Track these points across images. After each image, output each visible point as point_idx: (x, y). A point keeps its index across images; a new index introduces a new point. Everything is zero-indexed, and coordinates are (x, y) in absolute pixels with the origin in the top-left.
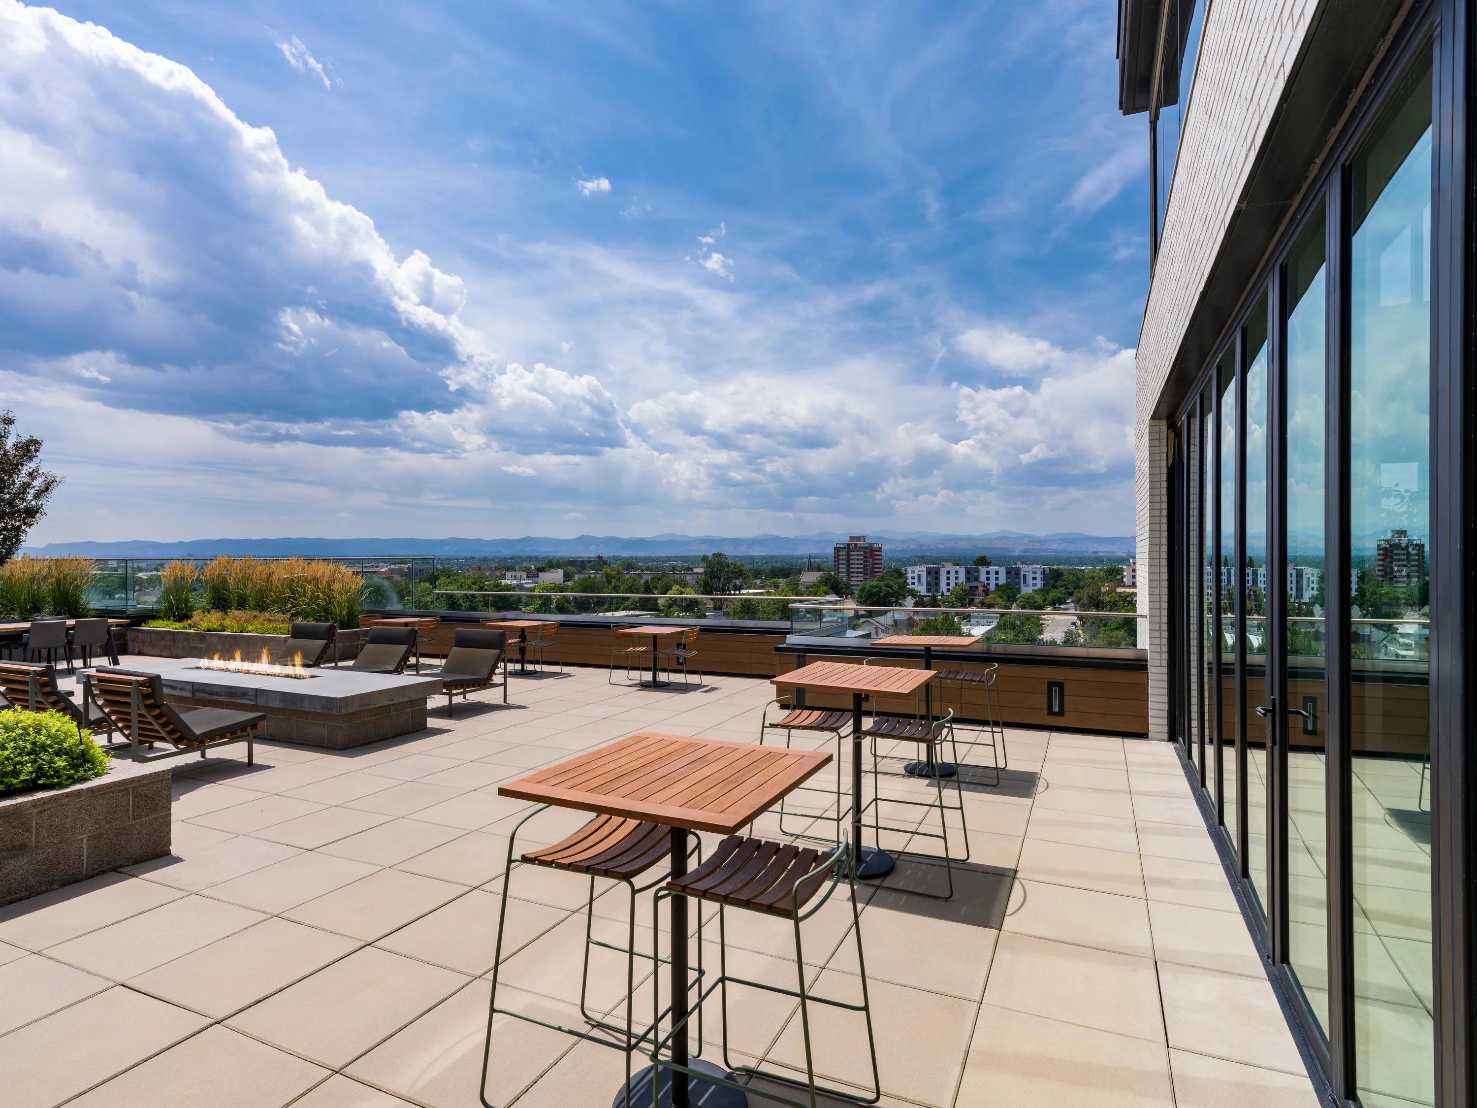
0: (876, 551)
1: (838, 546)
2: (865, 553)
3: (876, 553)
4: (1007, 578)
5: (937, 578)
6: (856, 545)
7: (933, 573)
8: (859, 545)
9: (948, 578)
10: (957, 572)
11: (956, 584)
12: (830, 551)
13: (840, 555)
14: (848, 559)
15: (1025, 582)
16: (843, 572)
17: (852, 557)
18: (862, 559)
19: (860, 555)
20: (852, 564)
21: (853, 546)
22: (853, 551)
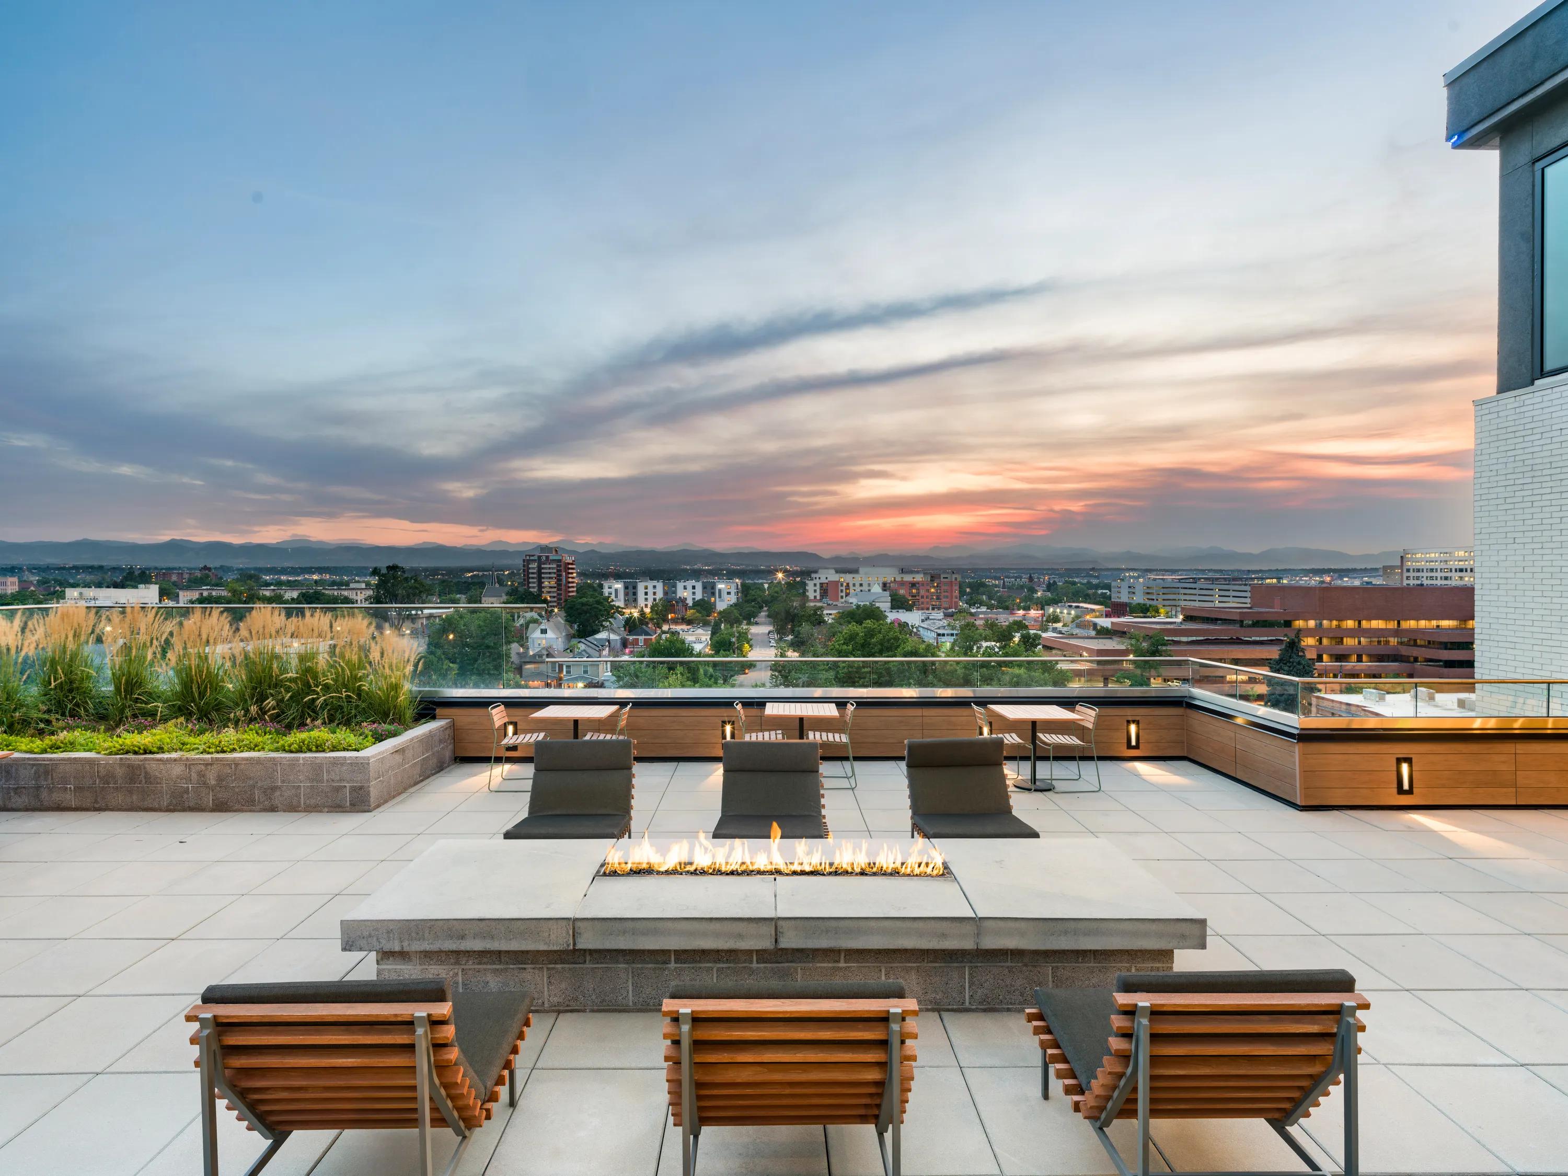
0: (569, 564)
1: (528, 558)
2: (558, 566)
3: (570, 566)
4: (703, 593)
5: (635, 594)
6: (547, 557)
7: (630, 587)
8: (551, 558)
9: (646, 594)
10: (655, 587)
11: (655, 600)
12: (519, 562)
13: (530, 568)
14: (540, 573)
15: (720, 597)
16: (534, 583)
17: (543, 571)
18: (554, 573)
19: (553, 568)
20: (543, 573)
21: (544, 558)
22: (544, 564)
